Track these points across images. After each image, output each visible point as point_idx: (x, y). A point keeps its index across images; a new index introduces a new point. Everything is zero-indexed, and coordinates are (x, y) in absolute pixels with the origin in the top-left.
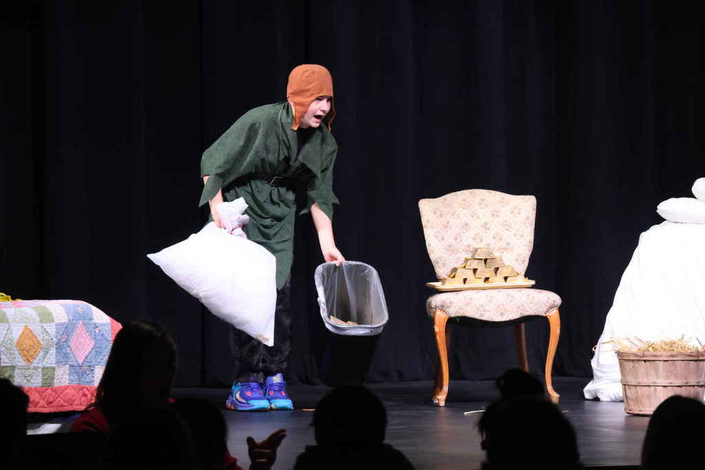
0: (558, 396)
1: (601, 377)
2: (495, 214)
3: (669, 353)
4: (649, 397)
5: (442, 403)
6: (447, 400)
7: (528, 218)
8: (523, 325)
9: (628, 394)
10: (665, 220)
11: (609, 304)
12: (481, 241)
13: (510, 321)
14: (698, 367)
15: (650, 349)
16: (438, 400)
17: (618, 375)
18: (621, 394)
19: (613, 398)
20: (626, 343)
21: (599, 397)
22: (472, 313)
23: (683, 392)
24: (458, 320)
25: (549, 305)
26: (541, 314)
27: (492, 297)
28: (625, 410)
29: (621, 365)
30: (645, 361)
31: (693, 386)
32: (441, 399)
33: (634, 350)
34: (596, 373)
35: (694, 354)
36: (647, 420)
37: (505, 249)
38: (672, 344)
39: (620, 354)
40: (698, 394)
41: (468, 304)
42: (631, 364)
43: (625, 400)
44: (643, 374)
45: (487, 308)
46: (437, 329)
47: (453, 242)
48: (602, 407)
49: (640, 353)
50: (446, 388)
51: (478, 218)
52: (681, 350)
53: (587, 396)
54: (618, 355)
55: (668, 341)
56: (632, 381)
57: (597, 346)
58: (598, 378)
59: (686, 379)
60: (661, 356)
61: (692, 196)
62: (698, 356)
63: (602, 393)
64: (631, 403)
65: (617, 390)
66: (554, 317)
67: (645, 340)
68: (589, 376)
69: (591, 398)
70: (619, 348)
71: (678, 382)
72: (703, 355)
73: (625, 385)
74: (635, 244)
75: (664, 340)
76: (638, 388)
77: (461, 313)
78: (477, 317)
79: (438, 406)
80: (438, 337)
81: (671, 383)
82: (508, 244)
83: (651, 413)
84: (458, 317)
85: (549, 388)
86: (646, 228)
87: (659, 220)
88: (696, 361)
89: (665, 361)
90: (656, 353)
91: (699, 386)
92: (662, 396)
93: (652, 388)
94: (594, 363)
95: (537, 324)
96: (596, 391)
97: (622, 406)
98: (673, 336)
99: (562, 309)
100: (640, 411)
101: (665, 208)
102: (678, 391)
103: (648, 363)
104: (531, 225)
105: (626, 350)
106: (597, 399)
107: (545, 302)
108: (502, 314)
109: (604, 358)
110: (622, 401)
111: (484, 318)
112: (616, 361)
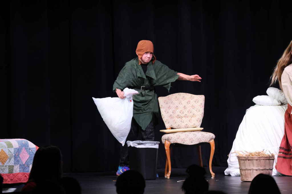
0: (214, 174)
1: (232, 166)
2: (188, 102)
3: (258, 157)
4: (250, 174)
5: (169, 178)
6: (170, 176)
7: (201, 104)
8: (200, 146)
9: (242, 172)
10: (256, 104)
11: (234, 138)
12: (183, 113)
13: (195, 145)
14: (269, 162)
15: (251, 155)
16: (167, 176)
17: (238, 166)
18: (239, 173)
19: (236, 174)
20: (241, 153)
21: (231, 174)
22: (179, 142)
23: (264, 172)
24: (174, 145)
25: (210, 138)
26: (207, 142)
27: (188, 135)
28: (241, 179)
29: (239, 161)
30: (249, 160)
31: (268, 170)
32: (168, 176)
33: (244, 156)
34: (229, 165)
35: (268, 157)
36: (250, 183)
37: (193, 116)
38: (259, 153)
39: (239, 158)
40: (270, 173)
41: (178, 138)
42: (243, 161)
43: (241, 176)
44: (248, 165)
45: (186, 140)
46: (166, 148)
47: (172, 114)
48: (232, 178)
49: (246, 157)
50: (170, 172)
51: (182, 104)
52: (262, 156)
53: (226, 174)
54: (238, 158)
55: (257, 152)
56: (243, 168)
57: (230, 154)
58: (230, 167)
59: (265, 167)
60: (255, 158)
61: (266, 94)
62: (269, 158)
64: (243, 177)
66: (212, 142)
67: (248, 152)
68: (226, 166)
70: (238, 155)
71: (261, 168)
72: (271, 158)
73: (241, 170)
74: (244, 113)
75: (256, 152)
76: (246, 171)
77: (175, 142)
78: (182, 143)
79: (167, 178)
80: (166, 151)
81: (259, 169)
82: (194, 114)
83: (251, 181)
84: (174, 143)
85: (211, 171)
86: (248, 107)
87: (254, 104)
88: (269, 160)
89: (256, 160)
90: (252, 157)
91: (270, 170)
92: (255, 174)
93: (251, 171)
94: (228, 161)
95: (205, 146)
96: (229, 172)
98: (259, 149)
99: (215, 140)
100: (247, 180)
101: (256, 99)
102: (262, 172)
103: (250, 161)
104: (203, 106)
105: (241, 156)
106: (229, 175)
107: (208, 137)
108: (192, 142)
109: (232, 159)
110: (240, 176)
111: (185, 144)
112: (237, 160)
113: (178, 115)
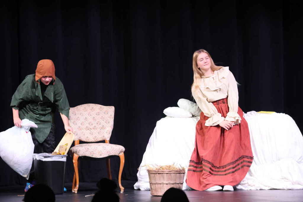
0: (124, 188)
1: (141, 180)
2: (98, 113)
3: (169, 170)
4: (160, 188)
5: (76, 192)
6: (78, 191)
7: (111, 115)
8: (109, 160)
9: (152, 187)
10: (167, 116)
11: (144, 150)
12: (92, 125)
13: (104, 158)
14: (180, 176)
15: (161, 168)
16: (74, 190)
17: (148, 180)
18: (149, 187)
19: (146, 189)
20: (151, 166)
21: (140, 188)
22: (88, 154)
23: (175, 186)
25: (119, 151)
26: (117, 155)
27: (97, 148)
28: (151, 193)
29: (149, 174)
30: (159, 174)
31: (178, 184)
32: (75, 190)
33: (154, 169)
34: (139, 178)
35: (179, 171)
36: (161, 198)
37: (102, 128)
38: (170, 166)
39: (149, 171)
40: (180, 187)
41: (87, 151)
42: (153, 175)
43: (151, 190)
44: (158, 179)
45: (95, 152)
46: (74, 161)
47: (81, 125)
48: (141, 193)
49: (157, 171)
50: (77, 186)
51: (91, 115)
52: (173, 169)
53: (135, 188)
54: (148, 171)
55: (168, 165)
56: (153, 182)
57: (139, 168)
58: (140, 181)
59: (175, 181)
60: (165, 172)
61: (178, 106)
62: (180, 171)
63: (141, 187)
64: (153, 191)
65: (148, 186)
66: (122, 155)
67: (159, 165)
68: (136, 180)
69: (137, 189)
70: (148, 168)
71: (172, 182)
72: (182, 171)
73: (151, 184)
74: (155, 126)
75: (166, 165)
76: (156, 185)
77: (84, 155)
78: (91, 156)
79: (74, 193)
80: (74, 165)
81: (169, 183)
82: (103, 126)
84: (82, 156)
85: (120, 185)
86: (159, 119)
87: (164, 116)
88: (179, 173)
89: (167, 173)
90: (163, 170)
91: (180, 184)
92: (166, 188)
93: (162, 184)
94: (138, 175)
95: (115, 159)
96: (139, 186)
97: (150, 192)
98: (170, 163)
99: (125, 153)
100: (157, 194)
101: (167, 111)
103: (160, 174)
104: (113, 118)
105: (151, 169)
106: (139, 190)
107: (118, 150)
108: (101, 155)
109: (142, 172)
110: (150, 190)
111: (93, 157)
112: (147, 174)
113: (87, 127)
